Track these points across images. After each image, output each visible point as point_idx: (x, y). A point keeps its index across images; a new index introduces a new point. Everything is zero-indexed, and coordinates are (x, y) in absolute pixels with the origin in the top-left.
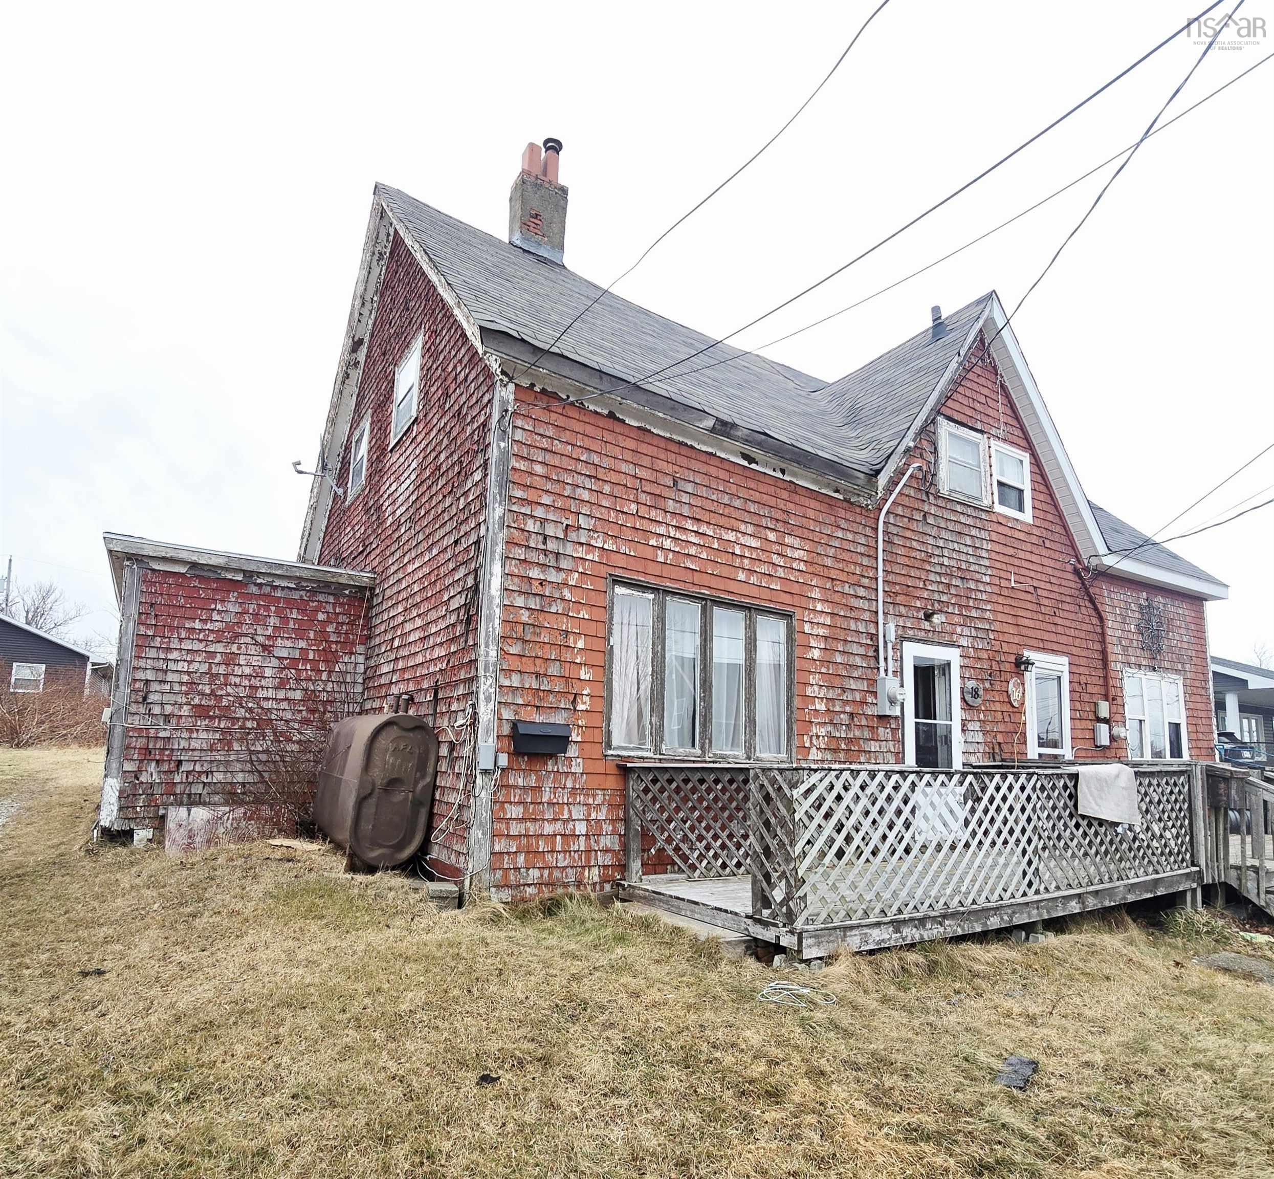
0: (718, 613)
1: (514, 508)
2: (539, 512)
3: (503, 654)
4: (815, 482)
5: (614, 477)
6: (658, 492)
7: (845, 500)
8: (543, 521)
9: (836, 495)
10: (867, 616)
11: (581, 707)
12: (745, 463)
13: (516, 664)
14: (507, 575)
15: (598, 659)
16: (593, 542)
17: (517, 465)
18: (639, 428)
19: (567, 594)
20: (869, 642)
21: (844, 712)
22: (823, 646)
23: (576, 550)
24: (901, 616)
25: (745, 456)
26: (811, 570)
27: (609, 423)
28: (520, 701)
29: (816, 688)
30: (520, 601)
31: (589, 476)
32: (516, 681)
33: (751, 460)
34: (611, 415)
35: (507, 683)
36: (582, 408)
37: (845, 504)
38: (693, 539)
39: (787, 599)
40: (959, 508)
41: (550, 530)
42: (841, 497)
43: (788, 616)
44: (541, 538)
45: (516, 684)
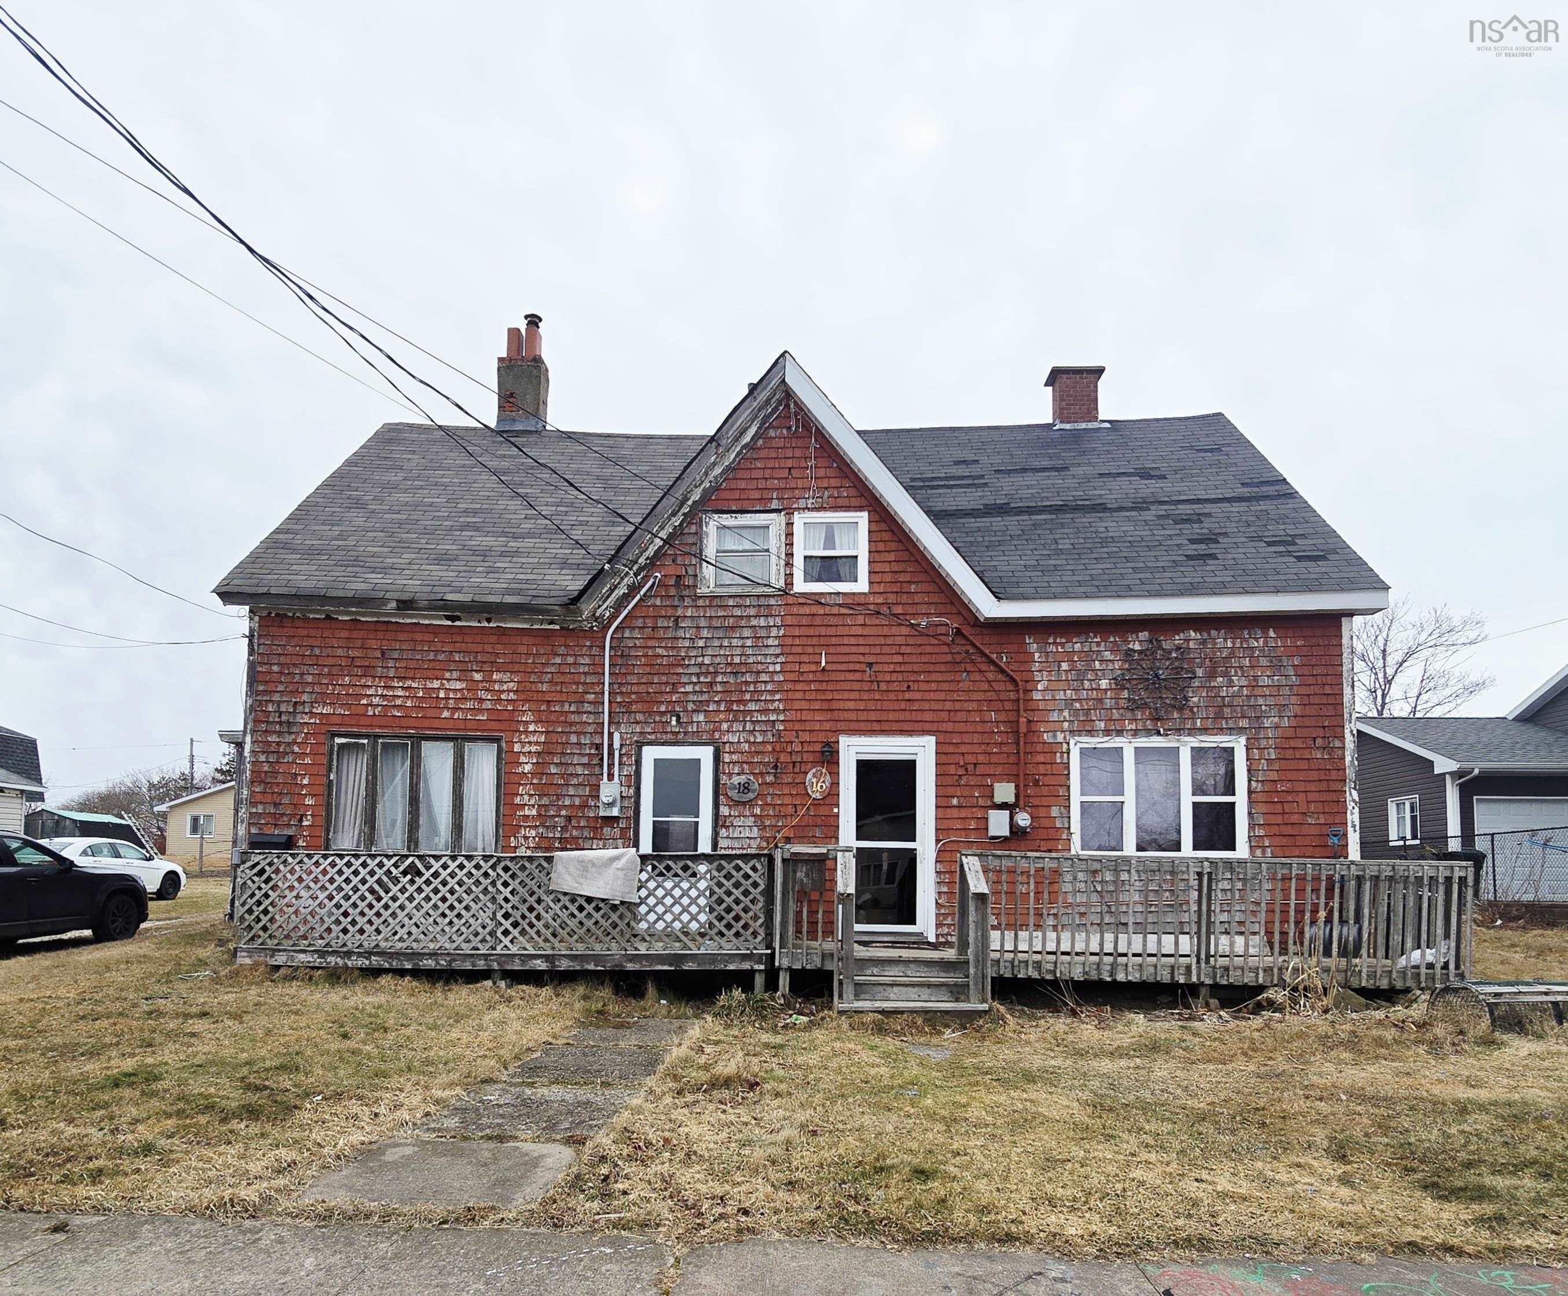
0: (426, 746)
1: (259, 698)
2: (276, 697)
3: (253, 793)
4: (525, 621)
5: (331, 661)
6: (367, 664)
7: (562, 628)
8: (279, 703)
9: (551, 627)
10: (590, 729)
11: (305, 823)
12: (449, 623)
13: (259, 797)
14: (253, 742)
15: (319, 790)
16: (314, 710)
17: (260, 669)
18: (351, 620)
19: (296, 749)
20: (593, 751)
21: (559, 816)
22: (535, 761)
23: (303, 718)
24: (638, 723)
25: (448, 618)
26: (523, 697)
27: (327, 624)
28: (263, 822)
29: (526, 797)
30: (262, 758)
31: (313, 665)
32: (260, 809)
33: (453, 619)
34: (328, 617)
35: (254, 810)
36: (307, 620)
37: (564, 632)
38: (400, 693)
39: (494, 725)
40: (731, 602)
41: (283, 708)
42: (557, 627)
43: (497, 740)
44: (277, 714)
45: (260, 811)
